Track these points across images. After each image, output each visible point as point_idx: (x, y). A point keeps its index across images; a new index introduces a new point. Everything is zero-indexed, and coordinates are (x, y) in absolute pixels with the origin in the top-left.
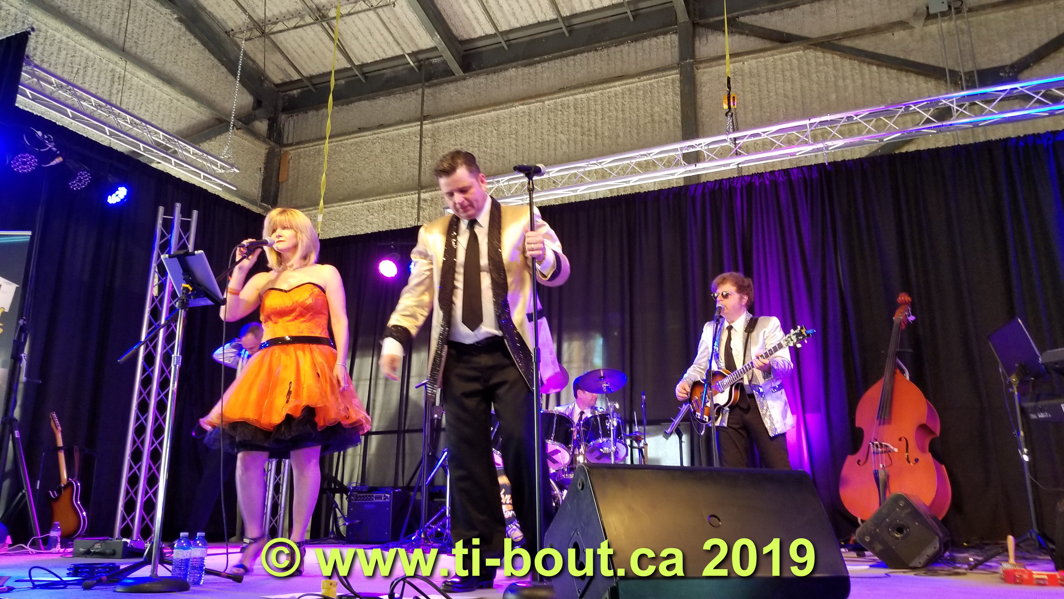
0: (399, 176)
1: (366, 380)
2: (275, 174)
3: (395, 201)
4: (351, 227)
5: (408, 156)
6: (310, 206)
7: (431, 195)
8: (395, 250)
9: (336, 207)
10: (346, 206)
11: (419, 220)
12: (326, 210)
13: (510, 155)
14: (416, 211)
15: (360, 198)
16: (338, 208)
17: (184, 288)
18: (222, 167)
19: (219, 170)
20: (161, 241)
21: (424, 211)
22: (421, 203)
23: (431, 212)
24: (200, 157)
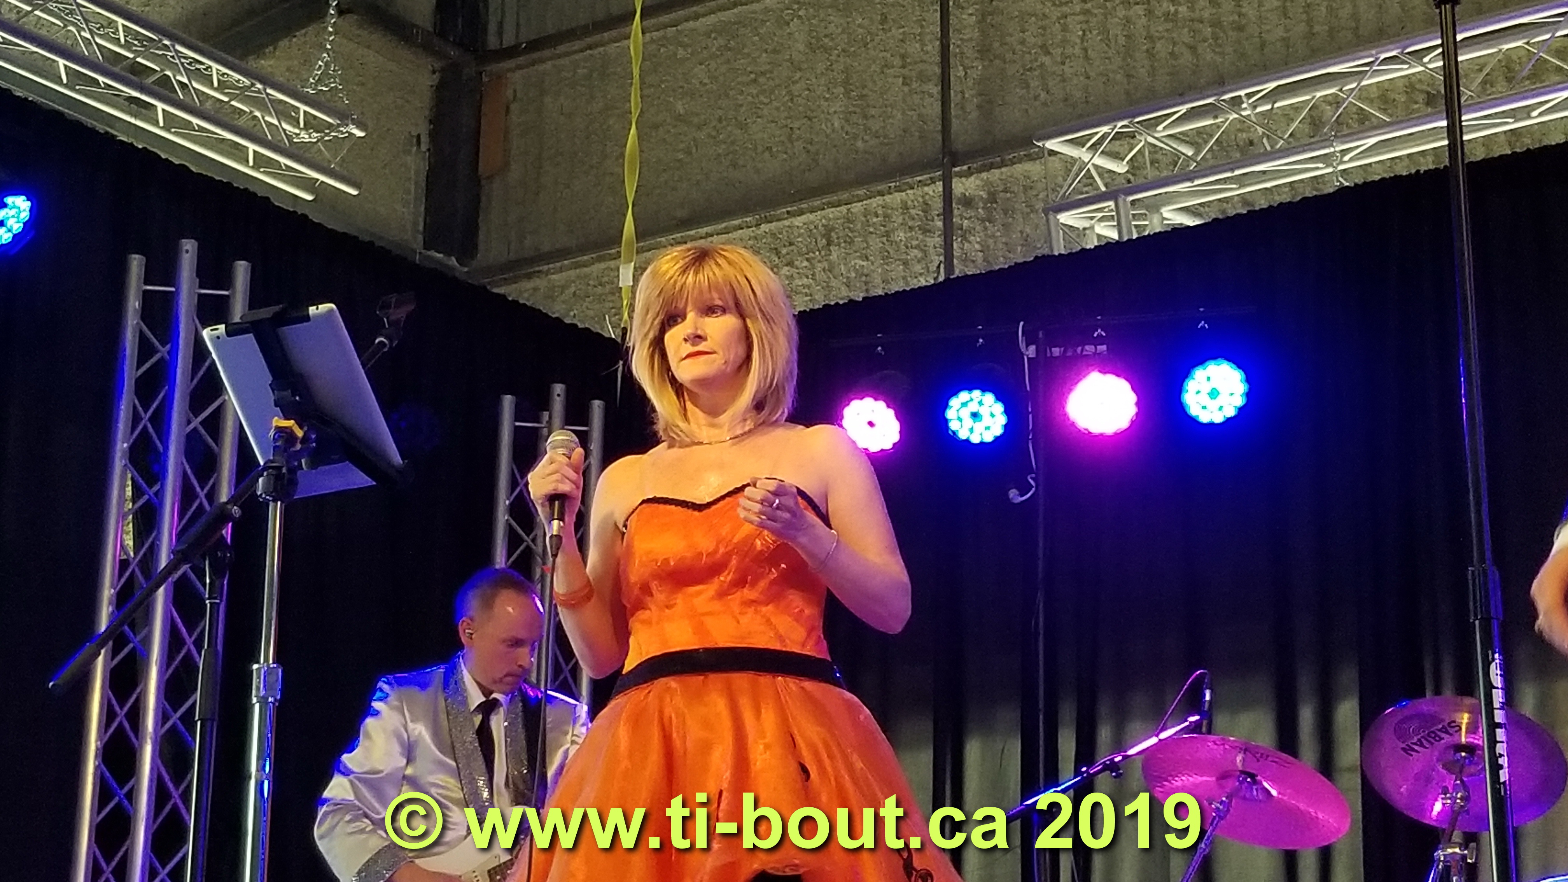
0: (876, 125)
2: (463, 154)
3: (867, 212)
5: (903, 56)
7: (985, 183)
11: (949, 264)
13: (1261, 20)
14: (939, 238)
18: (311, 124)
19: (303, 134)
20: (138, 368)
21: (964, 238)
22: (956, 212)
23: (991, 241)
24: (242, 94)
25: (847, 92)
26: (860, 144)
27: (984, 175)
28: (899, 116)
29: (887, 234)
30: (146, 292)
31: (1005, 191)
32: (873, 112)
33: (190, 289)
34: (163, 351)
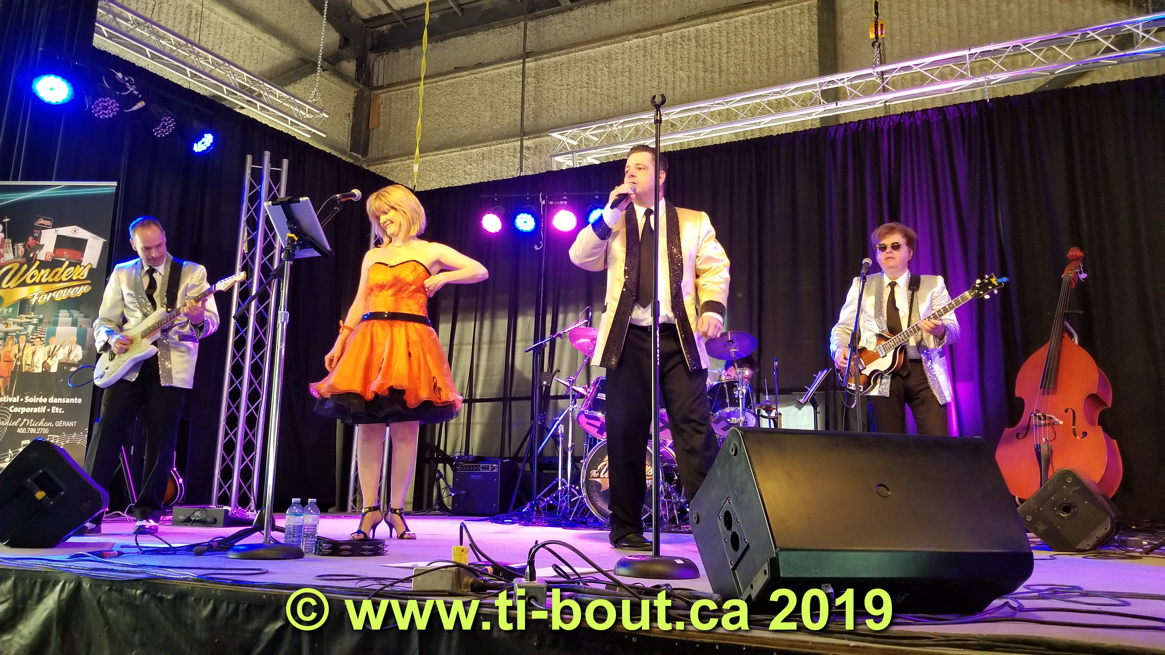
0: (500, 121)
1: (468, 344)
2: (365, 120)
3: (496, 150)
4: (448, 178)
5: (510, 99)
6: (403, 155)
7: (534, 143)
8: (498, 203)
9: (431, 157)
10: (442, 156)
11: (521, 171)
12: (421, 160)
13: (622, 96)
14: (519, 160)
15: (457, 146)
16: (434, 157)
17: (290, 238)
18: (310, 112)
19: (307, 115)
20: (249, 193)
21: (526, 160)
22: (524, 151)
23: (535, 162)
24: (287, 100)
25: (491, 109)
26: (495, 127)
27: (534, 140)
28: (507, 119)
29: (502, 157)
30: (252, 168)
31: (540, 146)
32: (499, 116)
33: (268, 167)
34: (258, 188)
